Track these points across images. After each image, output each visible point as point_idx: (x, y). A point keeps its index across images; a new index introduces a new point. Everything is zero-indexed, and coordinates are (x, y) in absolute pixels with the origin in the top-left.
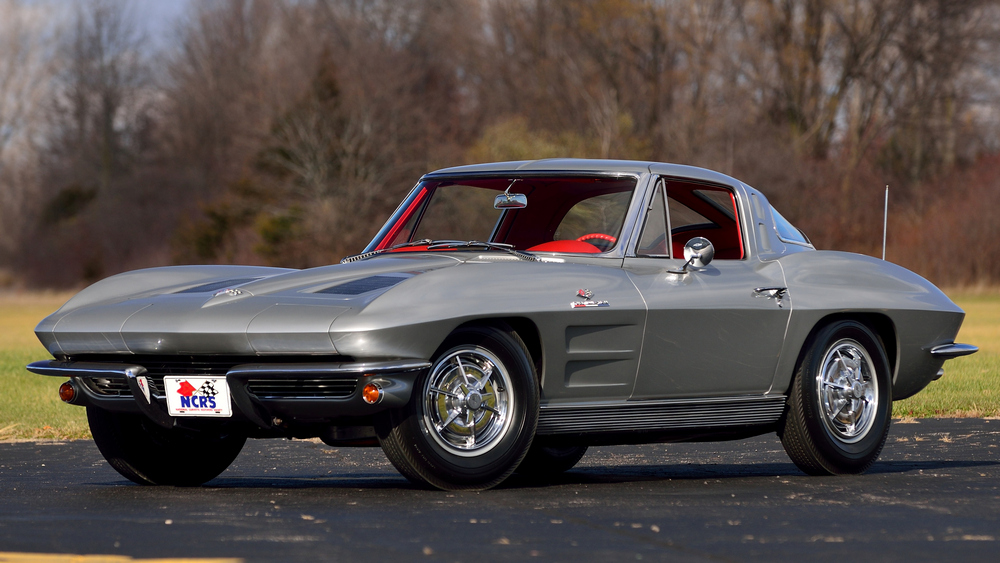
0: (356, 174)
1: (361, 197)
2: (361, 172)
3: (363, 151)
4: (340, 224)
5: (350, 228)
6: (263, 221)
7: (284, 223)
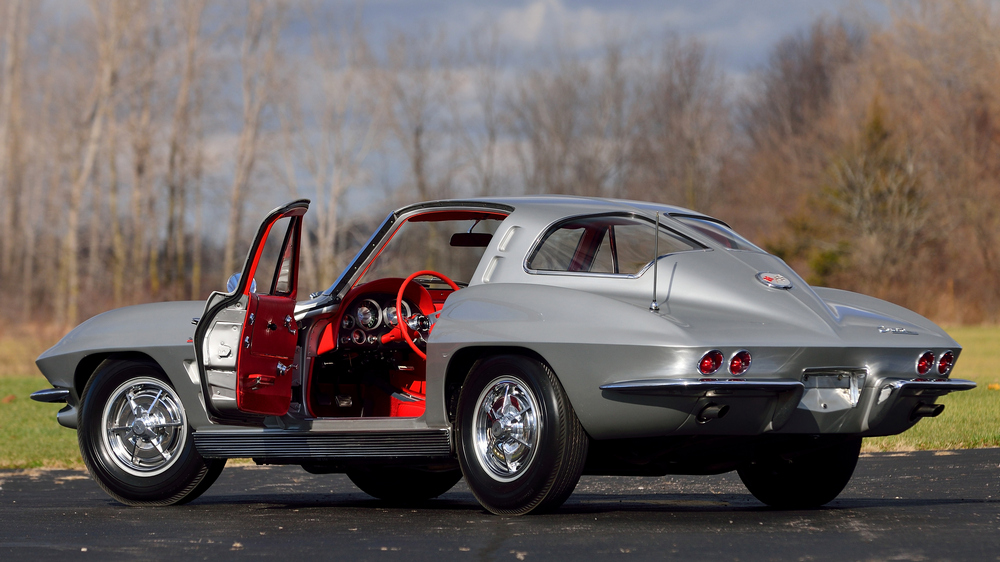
0: (901, 210)
1: (904, 233)
2: (906, 209)
3: (907, 189)
4: (885, 257)
5: (894, 262)
6: (815, 254)
7: (833, 257)
